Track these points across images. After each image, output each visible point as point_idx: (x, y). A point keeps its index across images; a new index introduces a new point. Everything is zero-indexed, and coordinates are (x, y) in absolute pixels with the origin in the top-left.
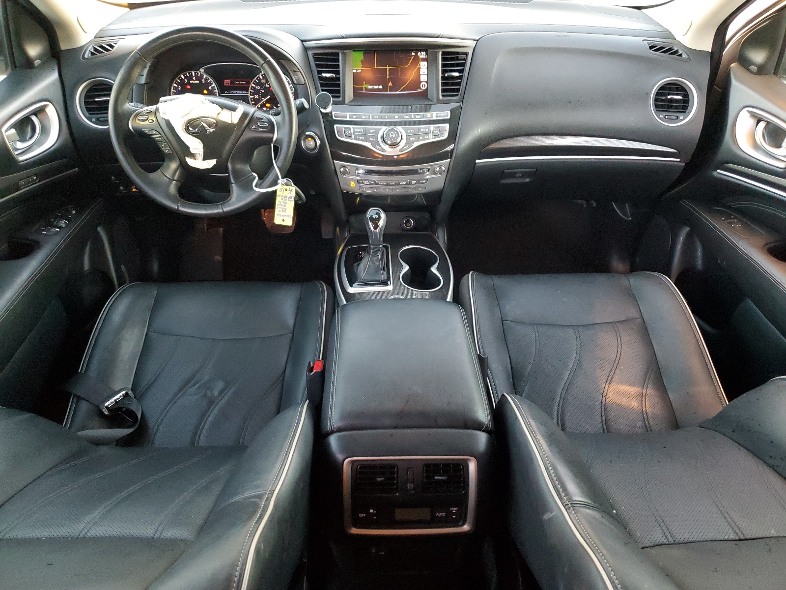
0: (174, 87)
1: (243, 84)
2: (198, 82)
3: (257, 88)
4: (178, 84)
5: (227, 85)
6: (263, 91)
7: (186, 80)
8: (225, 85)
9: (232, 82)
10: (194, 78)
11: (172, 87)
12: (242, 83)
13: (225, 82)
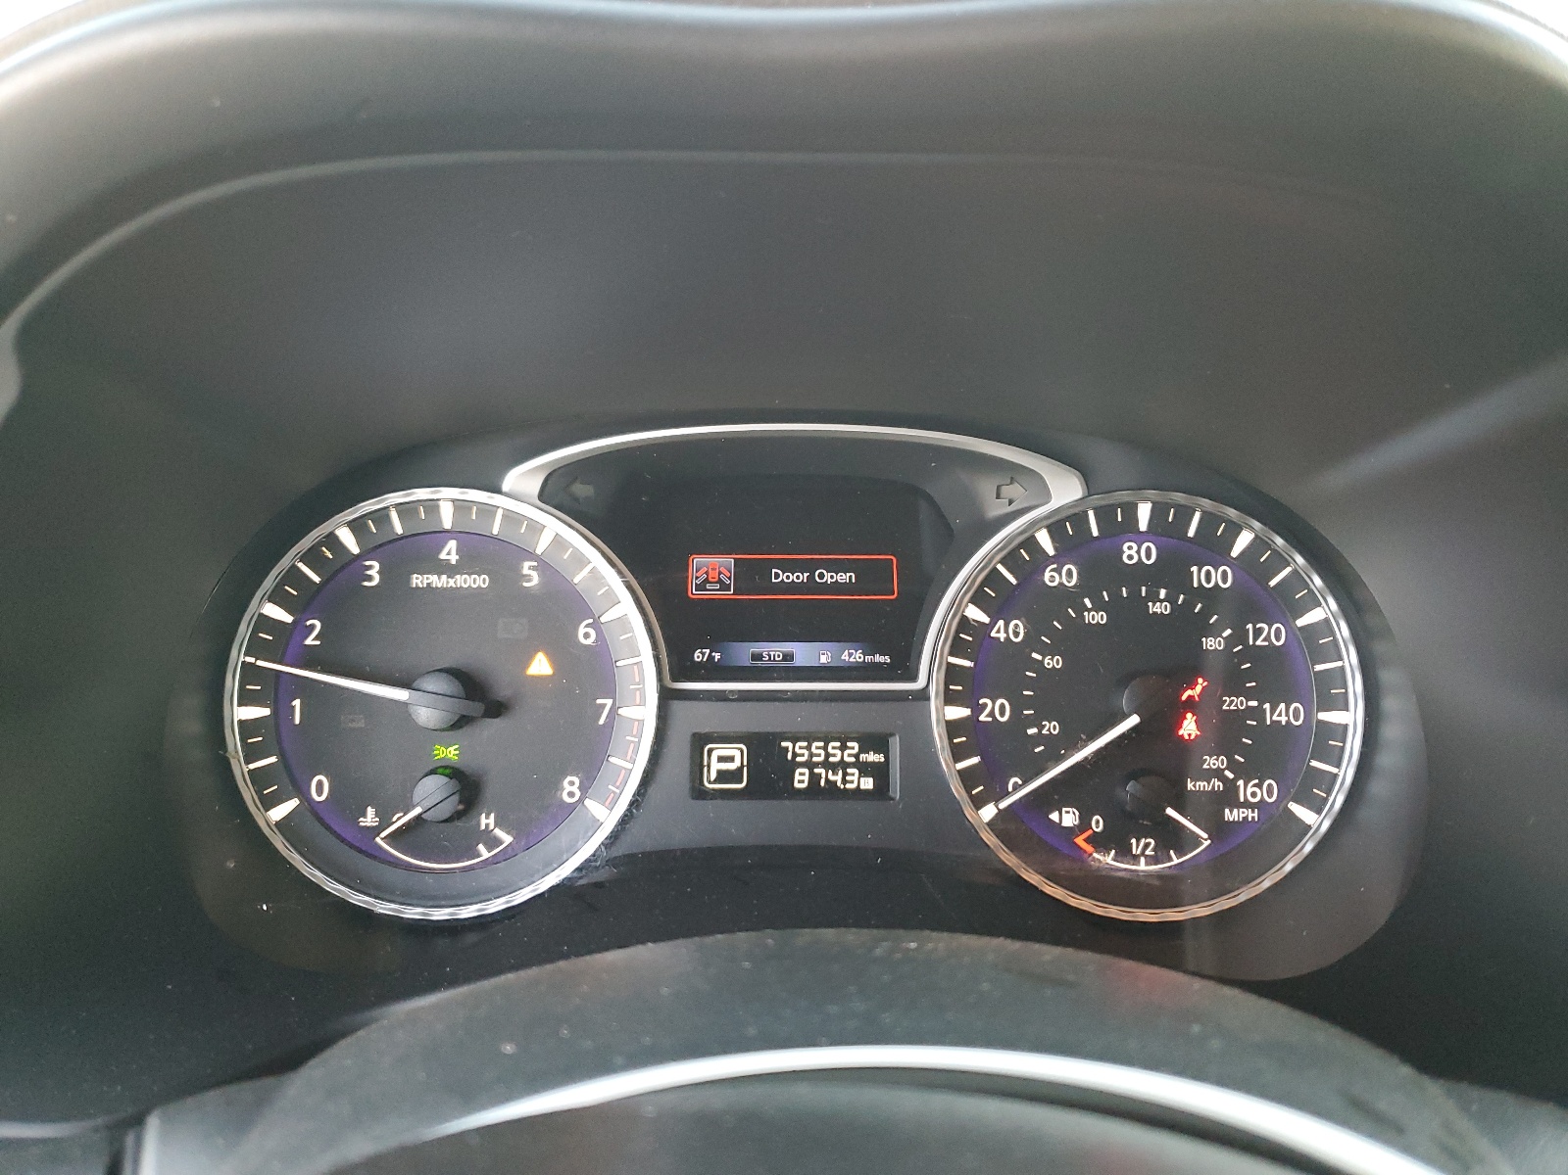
0: (264, 622)
1: (836, 587)
2: (481, 581)
3: (999, 632)
4: (303, 601)
5: (713, 592)
6: (1053, 662)
7: (374, 569)
8: (694, 593)
9: (750, 575)
10: (450, 552)
11: (244, 631)
12: (828, 578)
13: (694, 579)
